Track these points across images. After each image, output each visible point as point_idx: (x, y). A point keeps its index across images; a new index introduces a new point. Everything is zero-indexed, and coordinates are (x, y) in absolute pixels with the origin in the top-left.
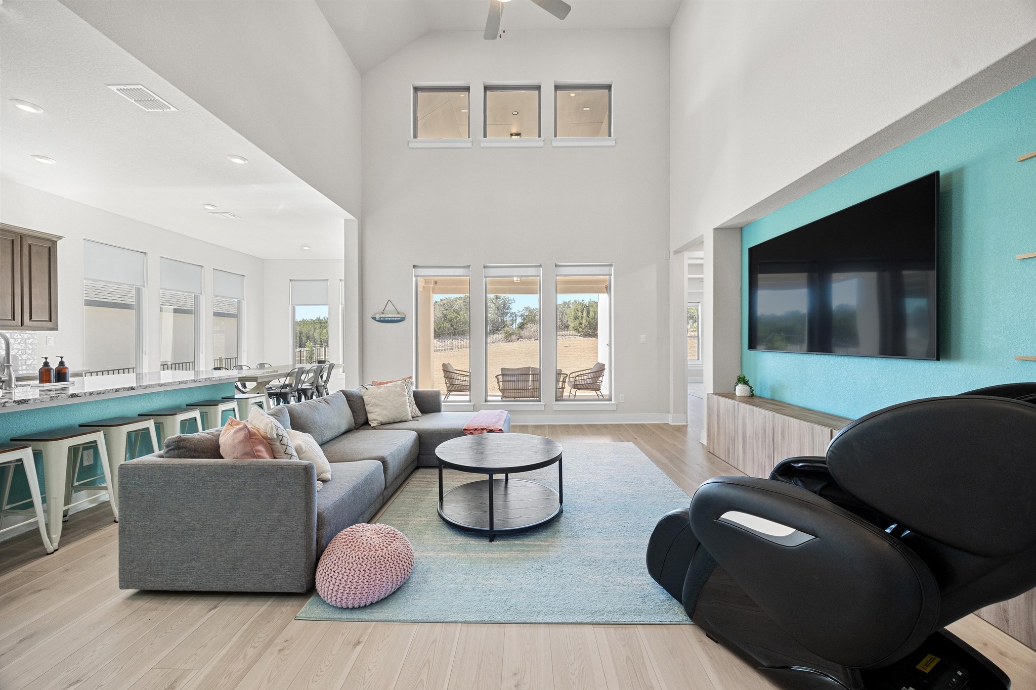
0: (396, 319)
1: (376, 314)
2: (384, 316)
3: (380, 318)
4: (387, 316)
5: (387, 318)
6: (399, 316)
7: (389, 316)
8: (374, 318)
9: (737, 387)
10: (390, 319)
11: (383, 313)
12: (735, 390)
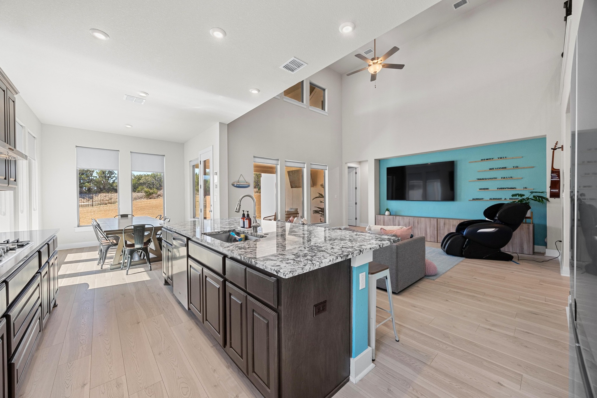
0: (245, 186)
1: (234, 182)
2: (239, 184)
3: (237, 185)
4: (241, 184)
5: (241, 185)
6: (247, 184)
7: (242, 184)
8: (233, 185)
9: (386, 212)
10: (242, 186)
11: (238, 182)
12: (385, 213)
